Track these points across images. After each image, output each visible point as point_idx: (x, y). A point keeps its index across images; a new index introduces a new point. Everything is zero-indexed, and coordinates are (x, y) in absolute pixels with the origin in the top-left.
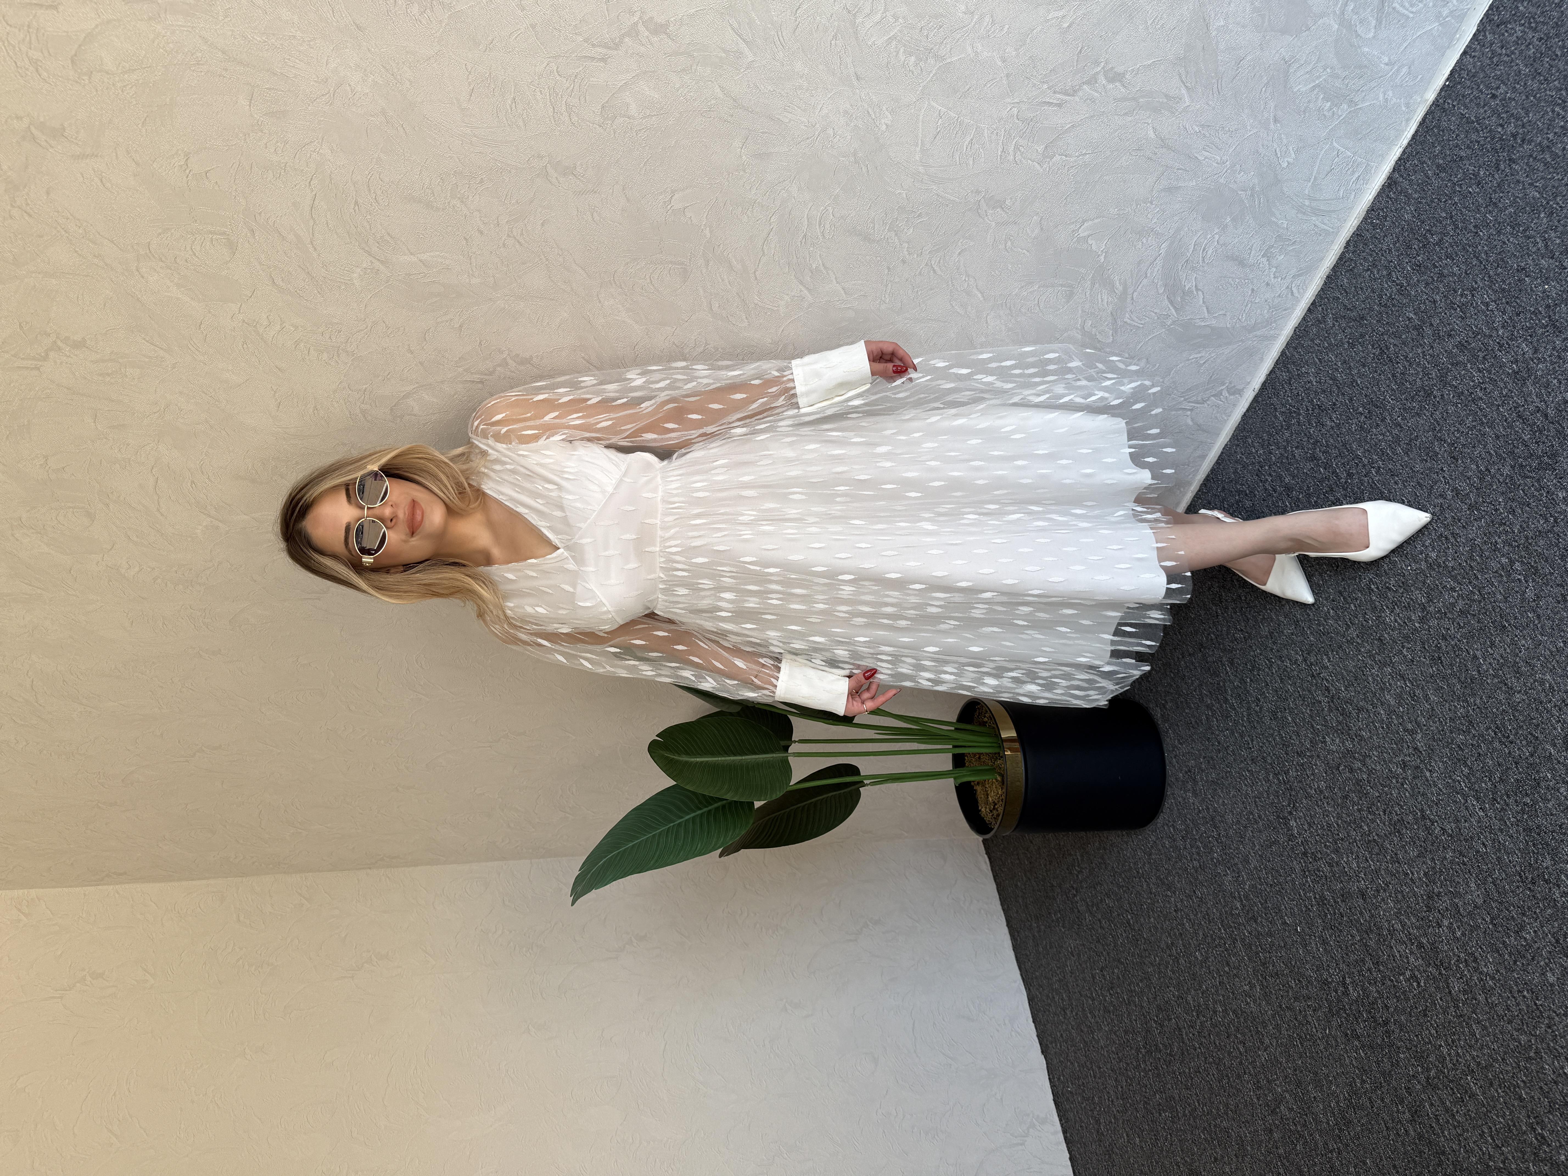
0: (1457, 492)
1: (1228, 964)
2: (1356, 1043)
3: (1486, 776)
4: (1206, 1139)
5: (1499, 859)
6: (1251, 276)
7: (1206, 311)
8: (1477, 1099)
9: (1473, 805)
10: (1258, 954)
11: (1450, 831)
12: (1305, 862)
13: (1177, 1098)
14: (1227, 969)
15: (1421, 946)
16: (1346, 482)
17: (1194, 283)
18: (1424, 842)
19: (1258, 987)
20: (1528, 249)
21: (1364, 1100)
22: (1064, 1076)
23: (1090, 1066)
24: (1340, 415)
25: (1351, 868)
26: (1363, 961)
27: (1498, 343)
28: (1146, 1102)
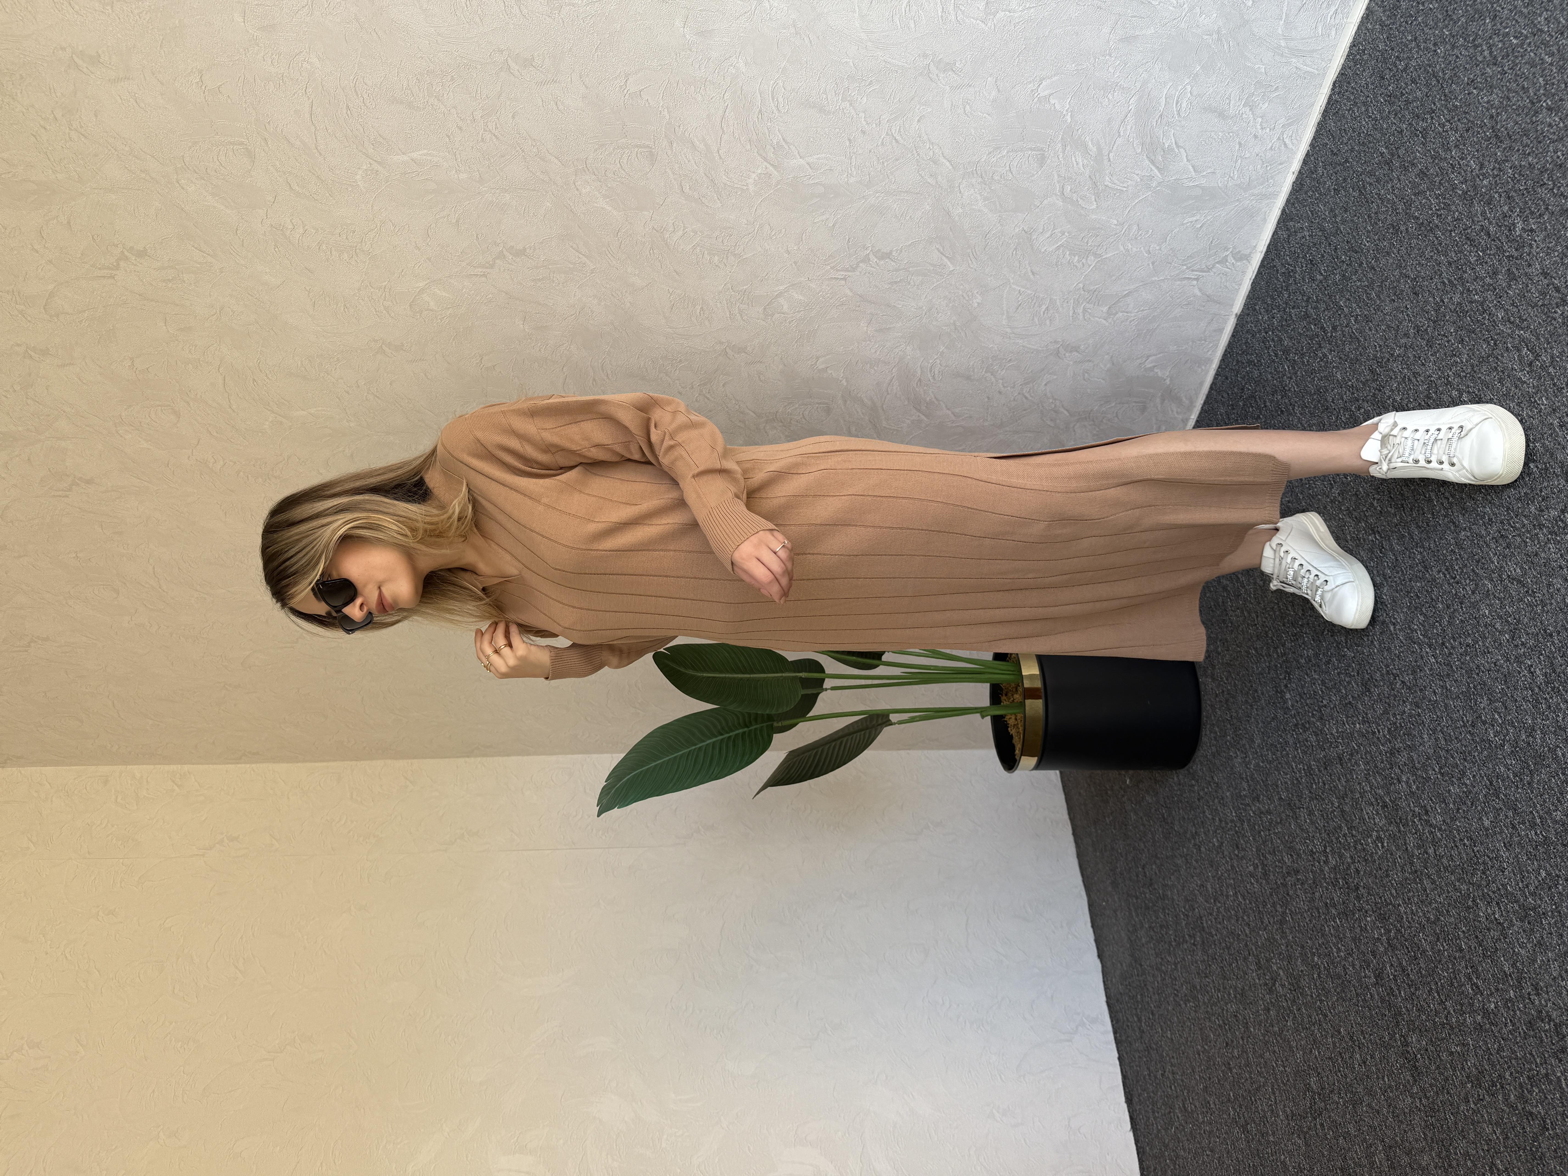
0: (1418, 329)
1: (1238, 847)
2: (1334, 911)
3: (1437, 622)
4: (1220, 1026)
5: (1446, 706)
6: (1235, 128)
7: (1192, 170)
8: (1427, 957)
9: (1427, 653)
10: (1260, 833)
11: (1409, 684)
12: (1296, 734)
13: (1198, 987)
14: (1236, 852)
15: (1385, 806)
16: (1331, 337)
17: (1173, 140)
18: (1388, 698)
19: (1260, 867)
20: (1476, 59)
21: (1340, 970)
22: (1115, 978)
23: (1134, 965)
24: (1327, 266)
25: (1332, 734)
26: (1340, 827)
27: (1452, 164)
28: (1175, 994)
